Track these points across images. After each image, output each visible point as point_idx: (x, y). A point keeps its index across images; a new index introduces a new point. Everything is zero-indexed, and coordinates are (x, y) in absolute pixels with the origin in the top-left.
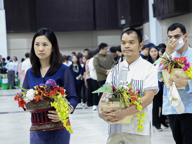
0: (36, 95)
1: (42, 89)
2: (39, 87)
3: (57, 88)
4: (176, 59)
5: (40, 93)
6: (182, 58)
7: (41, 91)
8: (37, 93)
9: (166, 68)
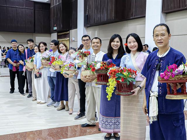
0: (102, 66)
1: (105, 64)
2: (103, 62)
3: (113, 64)
4: (85, 52)
5: (103, 66)
6: (88, 52)
7: (104, 65)
8: (102, 65)
9: (80, 57)
